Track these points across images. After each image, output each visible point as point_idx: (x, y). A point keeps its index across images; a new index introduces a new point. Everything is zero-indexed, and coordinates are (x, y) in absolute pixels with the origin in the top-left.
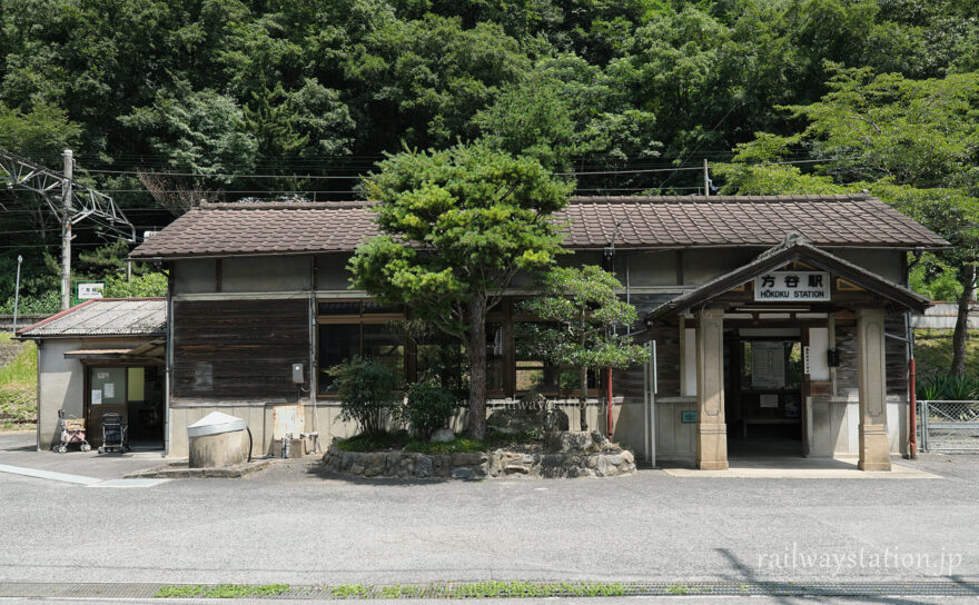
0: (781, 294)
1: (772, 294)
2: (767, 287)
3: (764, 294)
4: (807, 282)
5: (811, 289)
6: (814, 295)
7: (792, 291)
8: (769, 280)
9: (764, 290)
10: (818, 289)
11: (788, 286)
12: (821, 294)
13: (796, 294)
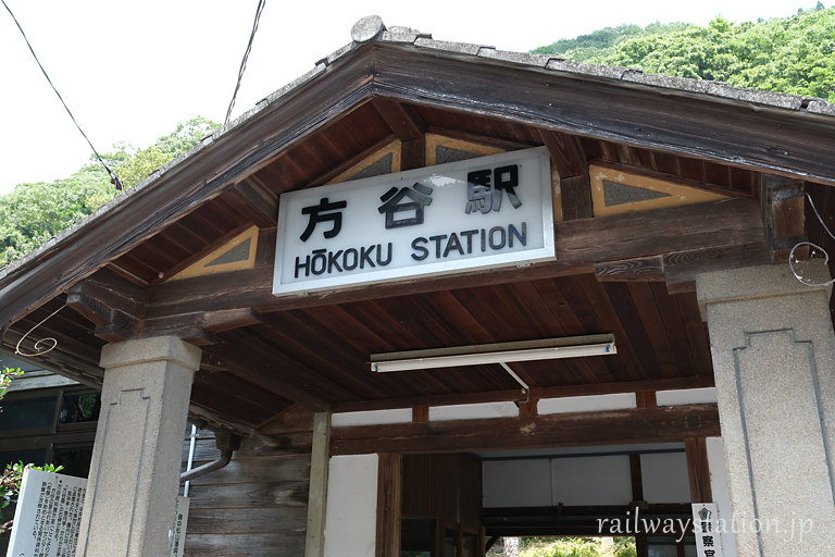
0: (363, 257)
1: (331, 262)
2: (317, 241)
3: (306, 267)
4: (461, 199)
5: (480, 222)
6: (489, 244)
7: (402, 239)
8: (328, 214)
9: (305, 250)
10: (506, 216)
11: (391, 225)
12: (515, 235)
13: (419, 250)
